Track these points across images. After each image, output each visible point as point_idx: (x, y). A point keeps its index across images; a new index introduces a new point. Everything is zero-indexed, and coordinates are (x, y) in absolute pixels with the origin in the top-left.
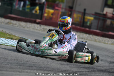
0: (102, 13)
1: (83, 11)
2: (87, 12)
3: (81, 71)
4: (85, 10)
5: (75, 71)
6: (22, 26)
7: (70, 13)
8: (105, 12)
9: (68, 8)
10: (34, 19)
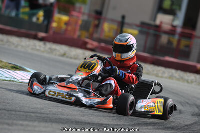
0: (152, 23)
1: (120, 19)
2: (127, 21)
3: (116, 125)
4: (124, 17)
5: (106, 125)
6: (14, 44)
7: (97, 22)
8: (158, 22)
9: (94, 14)
10: (33, 33)
